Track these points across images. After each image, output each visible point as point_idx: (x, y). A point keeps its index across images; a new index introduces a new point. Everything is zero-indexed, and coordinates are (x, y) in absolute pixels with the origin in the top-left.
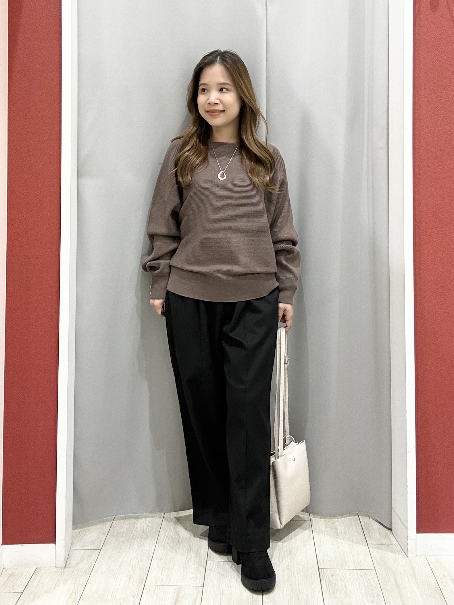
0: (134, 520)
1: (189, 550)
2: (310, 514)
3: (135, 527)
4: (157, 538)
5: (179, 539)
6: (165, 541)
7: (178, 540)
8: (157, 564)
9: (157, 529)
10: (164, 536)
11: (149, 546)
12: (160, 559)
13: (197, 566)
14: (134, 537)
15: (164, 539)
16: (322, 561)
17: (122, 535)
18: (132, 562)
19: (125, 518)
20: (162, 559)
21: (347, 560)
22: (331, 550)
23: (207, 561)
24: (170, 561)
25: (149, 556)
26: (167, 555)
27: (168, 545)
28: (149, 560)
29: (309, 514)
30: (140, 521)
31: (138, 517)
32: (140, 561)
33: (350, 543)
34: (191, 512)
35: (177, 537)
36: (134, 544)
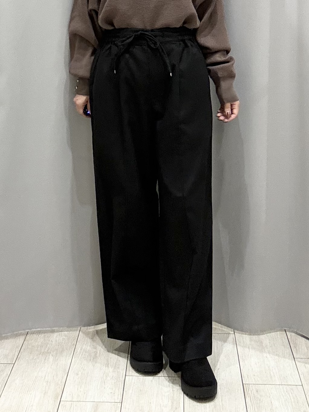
0: (48, 334)
1: (107, 365)
2: (235, 330)
3: (51, 340)
4: (73, 351)
5: (97, 352)
6: (82, 355)
7: (96, 354)
8: (74, 378)
9: (73, 343)
10: (81, 349)
11: (65, 361)
12: (76, 374)
13: (116, 381)
14: (49, 351)
15: (80, 353)
16: (247, 377)
17: (36, 348)
18: (46, 377)
19: (39, 332)
20: (79, 373)
21: (272, 374)
22: (256, 364)
23: (126, 376)
24: (86, 376)
25: (65, 370)
26: (83, 370)
27: (84, 359)
28: (64, 375)
29: (233, 330)
30: (56, 334)
31: (53, 332)
32: (55, 376)
33: (277, 357)
34: (105, 326)
35: (94, 350)
36: (49, 358)
